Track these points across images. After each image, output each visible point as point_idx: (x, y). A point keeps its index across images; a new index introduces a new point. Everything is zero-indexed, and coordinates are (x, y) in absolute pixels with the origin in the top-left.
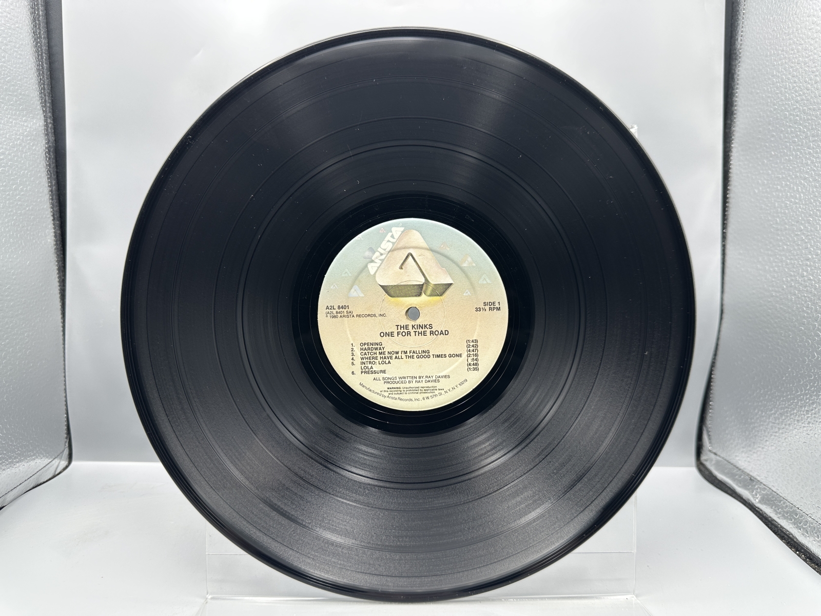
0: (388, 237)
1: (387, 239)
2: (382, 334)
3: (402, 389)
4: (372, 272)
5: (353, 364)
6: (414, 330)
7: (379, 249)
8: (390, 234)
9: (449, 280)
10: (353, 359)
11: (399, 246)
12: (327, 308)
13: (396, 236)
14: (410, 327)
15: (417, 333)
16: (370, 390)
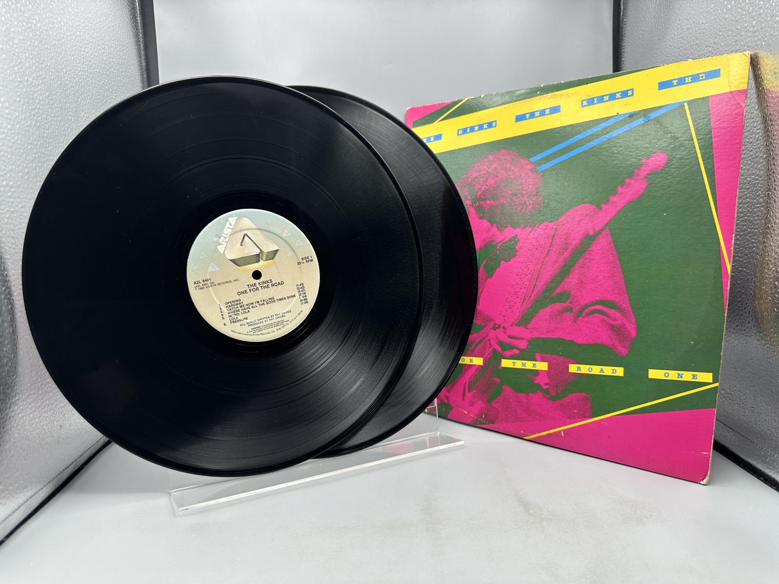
0: (227, 225)
1: (226, 227)
2: (239, 293)
3: (261, 327)
4: (222, 252)
5: (223, 318)
6: (261, 286)
7: (223, 235)
8: (228, 223)
9: (276, 248)
10: (222, 315)
11: (236, 230)
12: (195, 283)
13: (233, 224)
14: (257, 285)
15: (263, 287)
16: (240, 333)
